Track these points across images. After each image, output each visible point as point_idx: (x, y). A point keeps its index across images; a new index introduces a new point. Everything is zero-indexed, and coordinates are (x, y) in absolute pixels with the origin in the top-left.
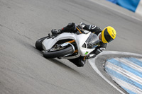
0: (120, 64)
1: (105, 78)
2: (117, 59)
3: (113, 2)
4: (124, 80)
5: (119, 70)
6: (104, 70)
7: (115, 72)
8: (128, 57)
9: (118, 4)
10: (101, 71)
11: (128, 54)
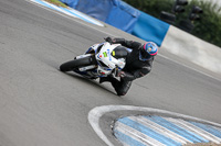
0: (136, 126)
2: (132, 118)
6: (112, 134)
7: (130, 139)
8: (149, 115)
10: (108, 137)
11: (149, 109)
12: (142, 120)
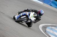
0: (52, 29)
1: (46, 35)
2: (51, 27)
3: (49, 5)
4: (53, 35)
5: (51, 31)
6: (45, 31)
7: (50, 32)
9: (51, 5)
11: (55, 25)
12: (53, 28)
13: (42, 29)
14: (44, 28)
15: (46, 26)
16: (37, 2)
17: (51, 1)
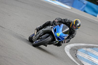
0: (86, 52)
1: (76, 62)
2: (85, 49)
3: (82, 10)
4: (90, 63)
5: (86, 57)
6: (76, 57)
7: (84, 58)
8: (92, 47)
9: (85, 11)
10: (74, 58)
11: (92, 45)
12: (89, 50)
13: (70, 53)
14: (74, 50)
15: (77, 47)
16: (60, 6)
17: (84, 4)
